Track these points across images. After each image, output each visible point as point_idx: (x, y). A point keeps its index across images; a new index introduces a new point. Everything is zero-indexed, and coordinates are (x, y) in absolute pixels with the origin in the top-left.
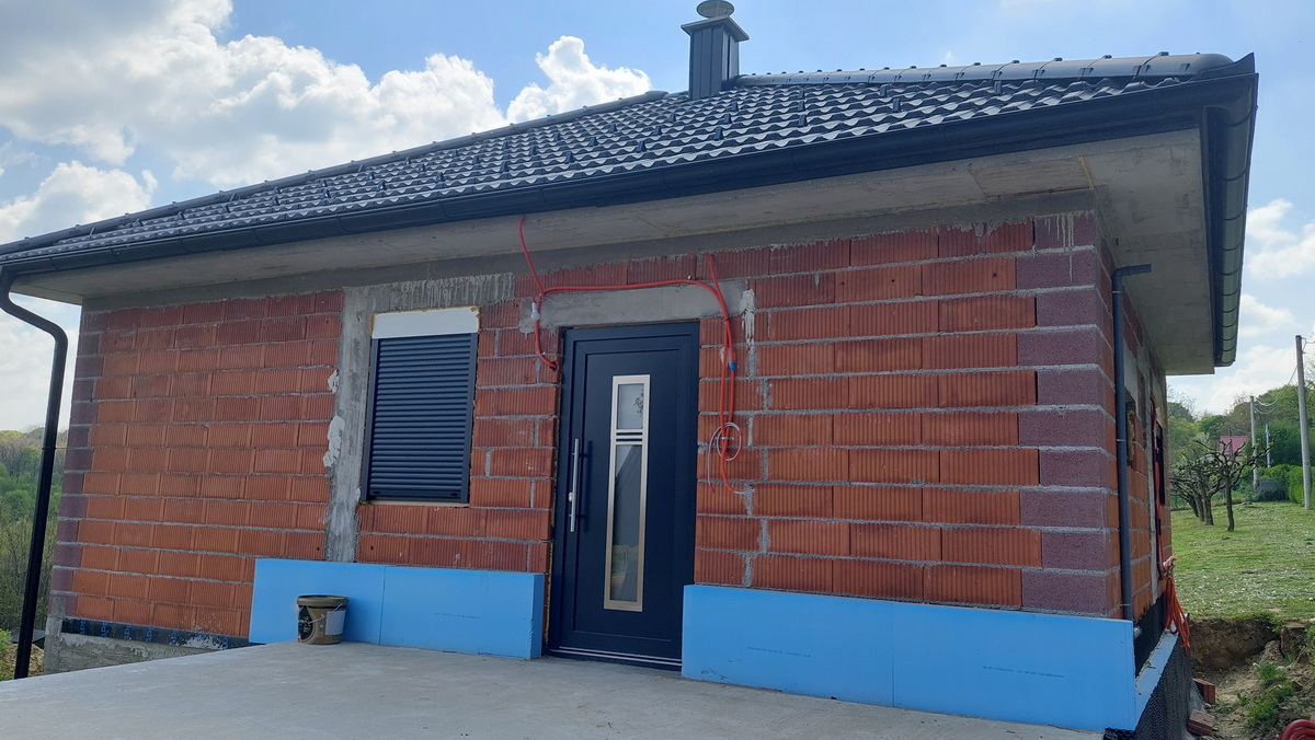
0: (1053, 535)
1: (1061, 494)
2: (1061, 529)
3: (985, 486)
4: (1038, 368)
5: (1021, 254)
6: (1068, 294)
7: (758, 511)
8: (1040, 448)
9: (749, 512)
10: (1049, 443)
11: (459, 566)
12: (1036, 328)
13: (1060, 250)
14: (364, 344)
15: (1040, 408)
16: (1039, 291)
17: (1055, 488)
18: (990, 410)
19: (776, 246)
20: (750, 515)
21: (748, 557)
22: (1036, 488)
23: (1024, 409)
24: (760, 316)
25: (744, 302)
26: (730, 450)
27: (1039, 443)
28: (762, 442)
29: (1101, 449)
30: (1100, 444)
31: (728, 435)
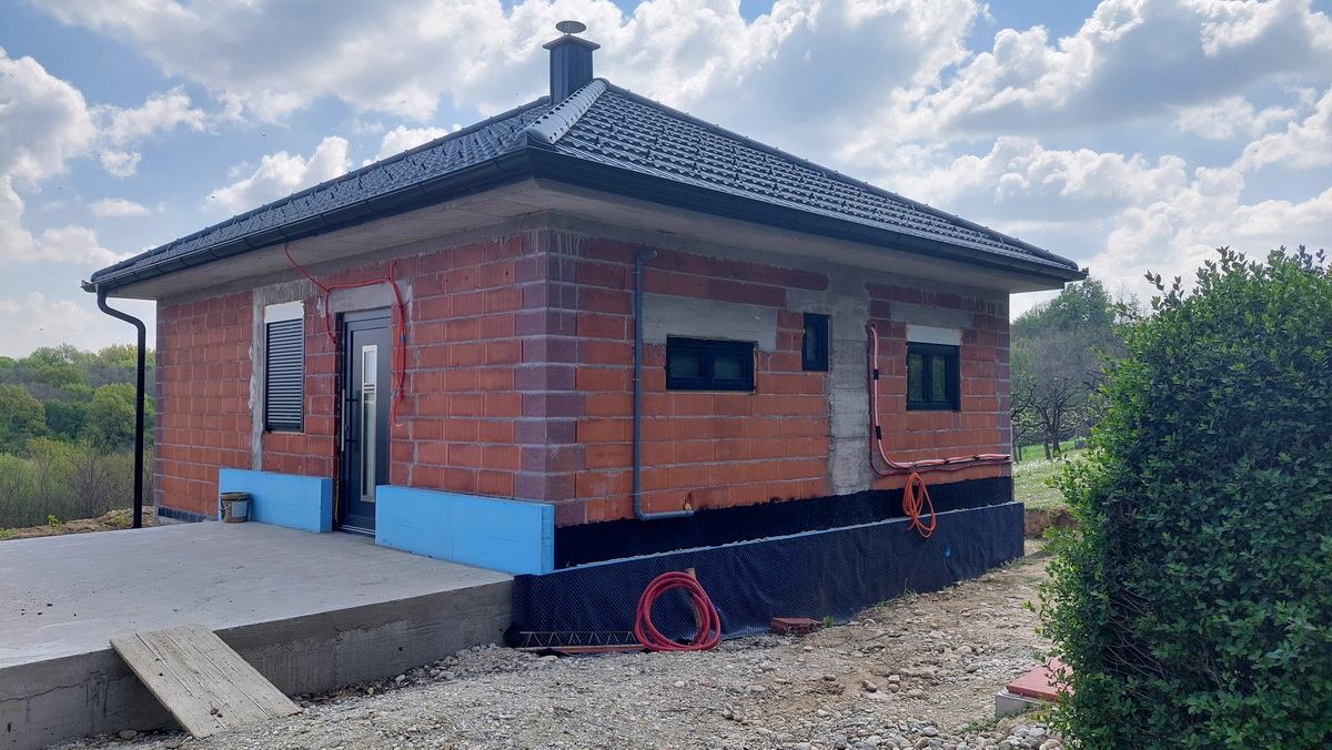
0: (526, 449)
1: (530, 422)
2: (530, 446)
3: (501, 418)
4: (523, 337)
5: (518, 258)
6: (535, 286)
7: (414, 438)
8: (524, 392)
9: (410, 438)
10: (526, 389)
11: (301, 473)
12: (523, 310)
13: (532, 256)
14: (261, 326)
15: (524, 365)
16: (525, 284)
17: (528, 419)
18: (504, 367)
19: (421, 254)
20: (411, 440)
21: (410, 467)
22: (521, 418)
24: (415, 304)
25: (408, 294)
26: (402, 397)
27: (522, 388)
28: (416, 391)
29: (548, 392)
30: (549, 388)
31: (402, 386)
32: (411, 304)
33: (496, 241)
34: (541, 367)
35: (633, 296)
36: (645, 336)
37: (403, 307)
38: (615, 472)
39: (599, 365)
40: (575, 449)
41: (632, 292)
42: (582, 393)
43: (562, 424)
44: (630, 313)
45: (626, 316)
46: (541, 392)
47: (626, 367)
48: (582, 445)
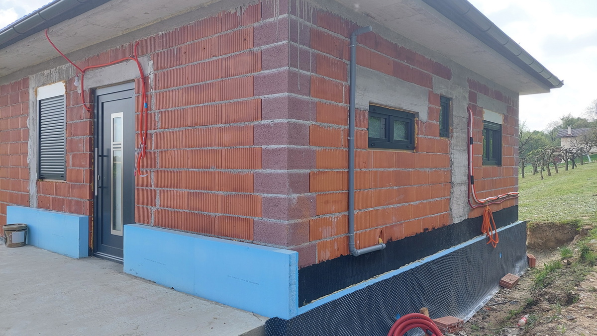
0: (266, 198)
1: (270, 174)
2: (271, 195)
3: (240, 170)
4: (262, 97)
5: (256, 24)
6: (275, 47)
7: (156, 186)
8: (263, 147)
9: (153, 186)
10: (266, 144)
11: (64, 211)
12: (262, 72)
13: (272, 20)
14: (35, 104)
15: (263, 122)
16: (264, 47)
17: (268, 171)
19: (160, 33)
20: (153, 188)
21: (153, 210)
22: (260, 171)
23: (256, 123)
24: (156, 76)
25: (149, 68)
26: (146, 153)
27: (262, 144)
28: (157, 147)
29: (289, 146)
30: (290, 143)
31: (145, 144)
32: (152, 76)
33: (233, 12)
34: (282, 124)
35: (349, 66)
36: (356, 102)
37: (145, 79)
38: (336, 217)
39: (325, 124)
40: (309, 199)
41: (348, 62)
42: (314, 148)
43: (299, 175)
44: (347, 81)
45: (344, 83)
46: (282, 146)
47: (344, 126)
48: (314, 194)
